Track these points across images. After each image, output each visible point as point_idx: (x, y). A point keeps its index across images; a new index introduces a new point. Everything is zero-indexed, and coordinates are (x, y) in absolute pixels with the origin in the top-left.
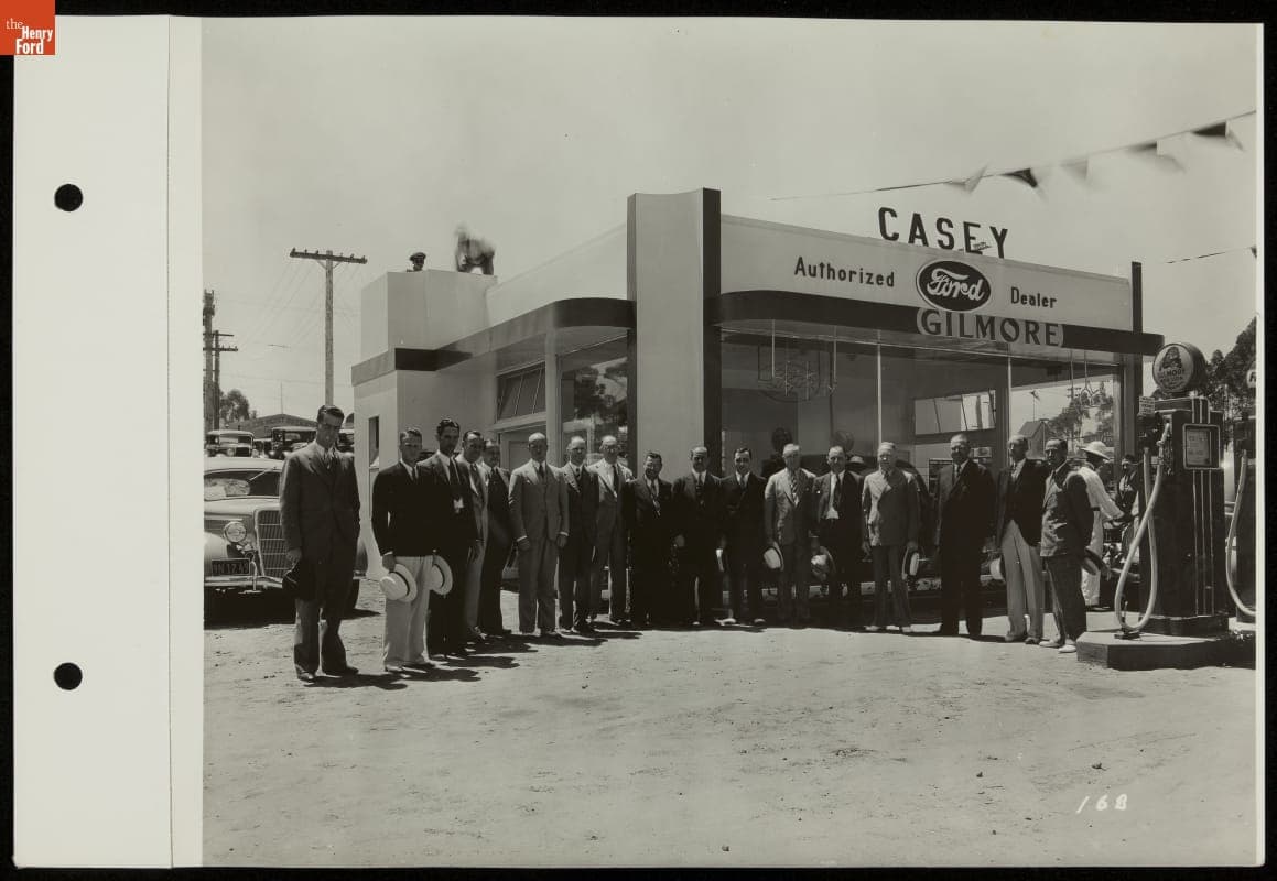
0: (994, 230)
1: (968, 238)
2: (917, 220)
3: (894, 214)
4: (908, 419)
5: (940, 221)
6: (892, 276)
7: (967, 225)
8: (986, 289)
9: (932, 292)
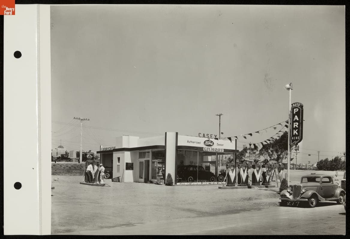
0: (215, 135)
1: (211, 137)
2: (204, 134)
3: (201, 134)
4: (202, 159)
5: (207, 134)
6: (200, 142)
7: (211, 135)
8: (213, 143)
9: (206, 144)
